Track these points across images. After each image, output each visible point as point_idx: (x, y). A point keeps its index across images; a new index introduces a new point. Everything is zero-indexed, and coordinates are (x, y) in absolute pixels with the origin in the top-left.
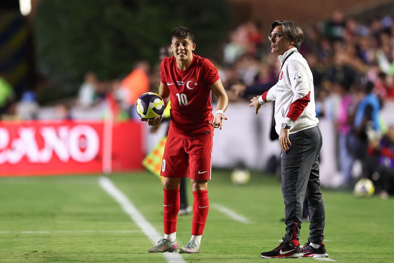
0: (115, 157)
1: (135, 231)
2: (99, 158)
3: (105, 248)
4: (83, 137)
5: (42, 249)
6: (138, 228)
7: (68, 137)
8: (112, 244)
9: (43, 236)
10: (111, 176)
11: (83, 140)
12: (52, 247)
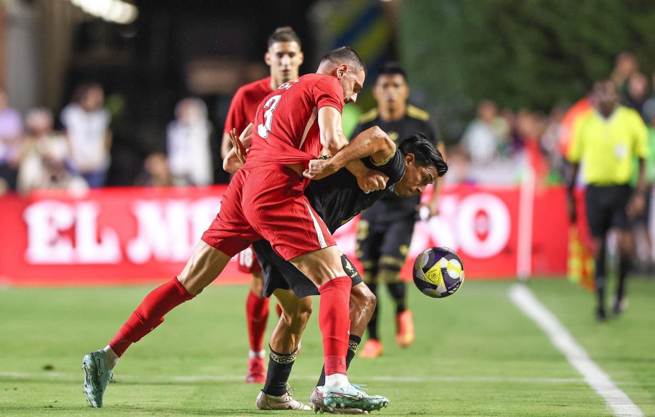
0: (536, 249)
1: (573, 380)
2: (509, 250)
3: (519, 409)
4: (481, 213)
5: (408, 408)
6: (580, 376)
7: (457, 213)
8: (533, 402)
9: (410, 385)
10: (528, 283)
11: (482, 219)
12: (425, 406)
